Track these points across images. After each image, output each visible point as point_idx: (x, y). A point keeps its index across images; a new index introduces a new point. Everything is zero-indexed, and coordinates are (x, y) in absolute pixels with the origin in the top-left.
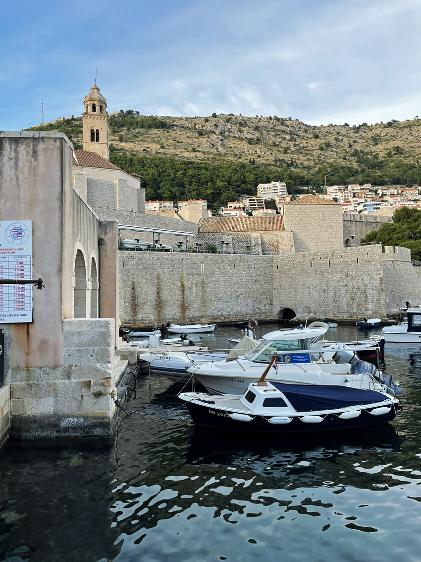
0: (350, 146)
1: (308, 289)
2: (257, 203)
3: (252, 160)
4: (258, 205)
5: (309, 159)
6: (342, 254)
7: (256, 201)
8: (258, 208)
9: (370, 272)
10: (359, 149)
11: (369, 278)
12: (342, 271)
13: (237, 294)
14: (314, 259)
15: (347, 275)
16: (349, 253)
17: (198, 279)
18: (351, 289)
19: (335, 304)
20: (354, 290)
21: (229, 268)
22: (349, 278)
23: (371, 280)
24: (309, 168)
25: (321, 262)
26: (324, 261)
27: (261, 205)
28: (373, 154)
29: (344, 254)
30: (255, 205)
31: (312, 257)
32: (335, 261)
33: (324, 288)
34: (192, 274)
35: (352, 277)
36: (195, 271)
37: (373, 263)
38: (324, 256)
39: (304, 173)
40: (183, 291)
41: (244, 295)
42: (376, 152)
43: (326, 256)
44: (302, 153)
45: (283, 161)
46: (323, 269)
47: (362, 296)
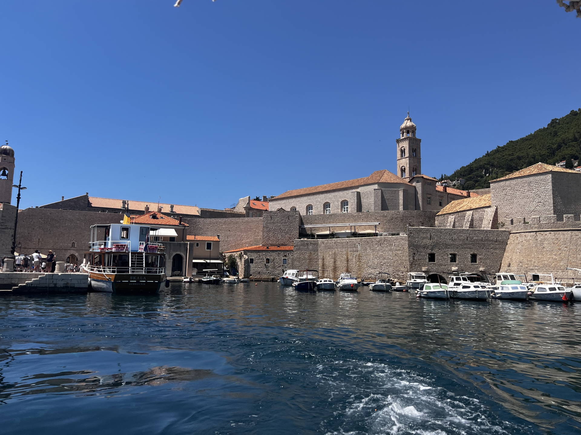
17: (357, 254)
21: (376, 246)
34: (353, 251)
36: (355, 249)
40: (348, 261)
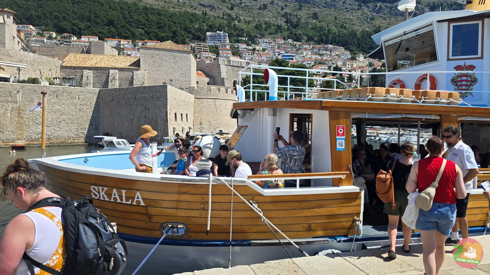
0: (282, 9)
1: (121, 118)
2: (203, 47)
3: (204, 11)
4: (203, 49)
5: (250, 16)
6: (143, 91)
7: (202, 46)
8: (203, 51)
9: (160, 106)
10: (288, 11)
11: (159, 111)
12: (142, 105)
13: (59, 120)
14: (126, 93)
15: (146, 108)
16: (147, 91)
17: (14, 106)
18: (148, 119)
19: (138, 131)
20: (150, 120)
21: (51, 97)
22: (147, 110)
23: (160, 112)
24: (249, 23)
25: (130, 96)
26: (132, 96)
27: (206, 49)
28: (299, 17)
29: (145, 91)
30: (201, 49)
31: (124, 92)
32: (139, 96)
33: (131, 117)
34: (7, 102)
35: (149, 109)
36: (10, 99)
37: (162, 99)
38: (132, 91)
39: (244, 27)
41: (66, 122)
42: (301, 15)
43: (133, 91)
44: (245, 10)
45: (229, 15)
46: (131, 102)
47: (155, 125)
